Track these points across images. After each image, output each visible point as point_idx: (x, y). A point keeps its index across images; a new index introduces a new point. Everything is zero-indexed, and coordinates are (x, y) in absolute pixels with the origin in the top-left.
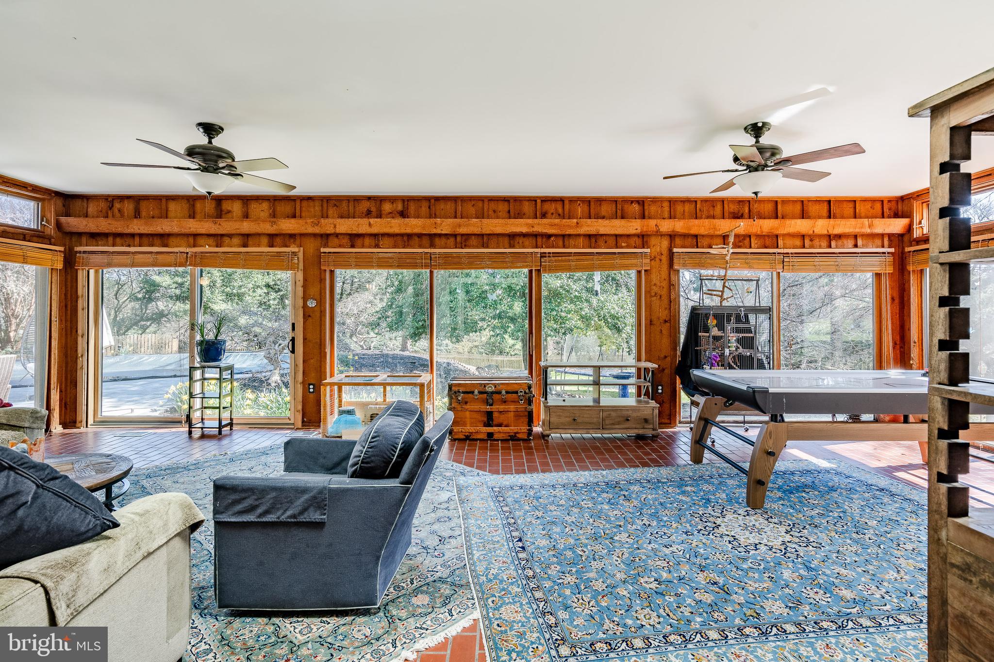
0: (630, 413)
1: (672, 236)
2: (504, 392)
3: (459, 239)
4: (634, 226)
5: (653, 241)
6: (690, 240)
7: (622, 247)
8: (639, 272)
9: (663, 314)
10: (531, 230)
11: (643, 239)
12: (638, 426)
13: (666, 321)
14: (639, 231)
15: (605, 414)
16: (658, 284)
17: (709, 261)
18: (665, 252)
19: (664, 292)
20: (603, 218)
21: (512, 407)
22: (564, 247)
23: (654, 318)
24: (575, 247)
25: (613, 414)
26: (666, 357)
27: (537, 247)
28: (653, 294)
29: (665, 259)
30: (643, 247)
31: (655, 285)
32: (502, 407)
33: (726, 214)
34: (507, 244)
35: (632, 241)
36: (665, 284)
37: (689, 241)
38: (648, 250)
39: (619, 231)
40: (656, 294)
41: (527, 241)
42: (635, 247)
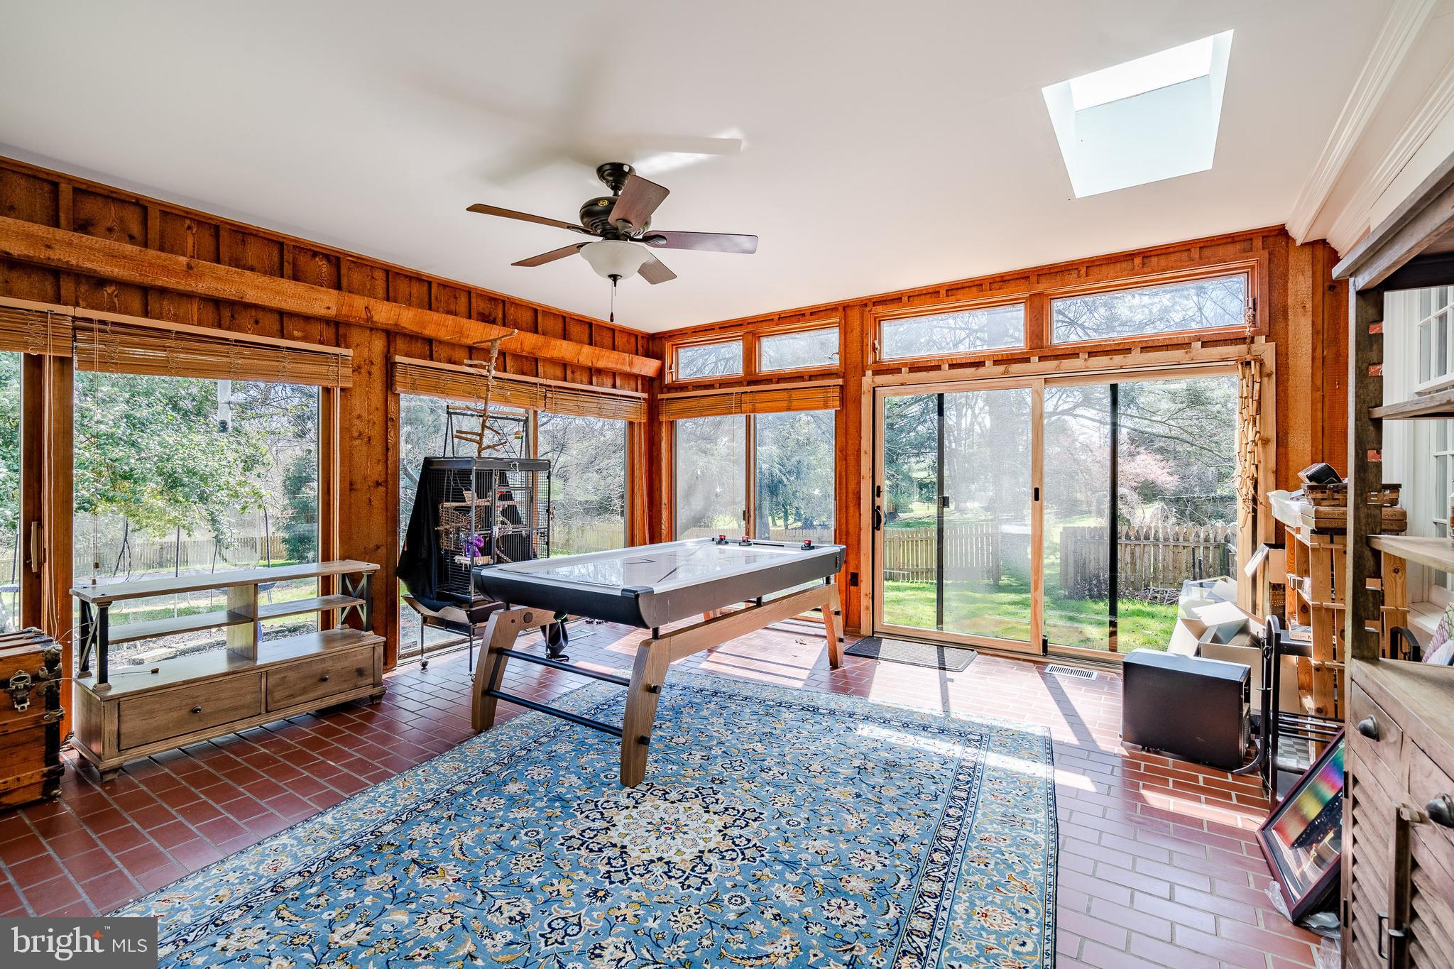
0: (328, 665)
1: (391, 334)
4: (323, 302)
5: (356, 336)
6: (419, 344)
7: (294, 339)
8: (327, 391)
9: (376, 472)
10: (40, 255)
11: (338, 329)
12: (345, 686)
13: (378, 484)
14: (332, 312)
15: (272, 680)
16: (365, 415)
17: (450, 384)
18: (378, 359)
19: (376, 432)
20: (252, 269)
22: (146, 314)
23: (357, 478)
24: (176, 319)
25: (292, 676)
26: (378, 547)
27: (59, 302)
28: (356, 434)
29: (377, 371)
30: (338, 345)
31: (359, 417)
33: (474, 314)
35: (316, 329)
36: (378, 417)
37: (419, 347)
38: (349, 352)
39: (291, 305)
40: (360, 434)
42: (321, 343)
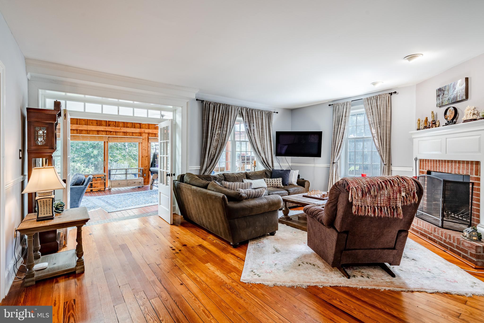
0: (135, 181)
1: (149, 134)
2: (96, 177)
3: (78, 131)
4: (138, 130)
5: (143, 134)
6: (154, 135)
7: (134, 136)
8: (139, 143)
9: (146, 155)
10: (105, 130)
11: (140, 134)
12: (138, 184)
13: (147, 157)
14: (139, 132)
15: (128, 182)
16: (145, 146)
18: (147, 138)
19: (146, 149)
20: (128, 127)
21: (99, 182)
22: (116, 135)
23: (143, 156)
24: (119, 135)
25: (131, 181)
26: (147, 166)
27: (107, 135)
29: (147, 139)
30: (140, 136)
32: (96, 182)
34: (96, 134)
35: (137, 134)
36: (147, 146)
37: (153, 135)
38: (142, 137)
39: (133, 131)
40: (144, 149)
41: (103, 133)
42: (138, 136)
